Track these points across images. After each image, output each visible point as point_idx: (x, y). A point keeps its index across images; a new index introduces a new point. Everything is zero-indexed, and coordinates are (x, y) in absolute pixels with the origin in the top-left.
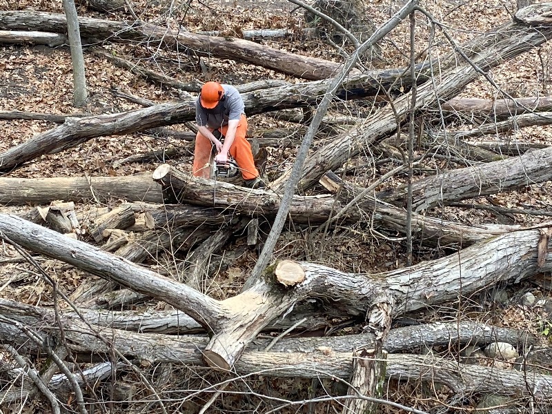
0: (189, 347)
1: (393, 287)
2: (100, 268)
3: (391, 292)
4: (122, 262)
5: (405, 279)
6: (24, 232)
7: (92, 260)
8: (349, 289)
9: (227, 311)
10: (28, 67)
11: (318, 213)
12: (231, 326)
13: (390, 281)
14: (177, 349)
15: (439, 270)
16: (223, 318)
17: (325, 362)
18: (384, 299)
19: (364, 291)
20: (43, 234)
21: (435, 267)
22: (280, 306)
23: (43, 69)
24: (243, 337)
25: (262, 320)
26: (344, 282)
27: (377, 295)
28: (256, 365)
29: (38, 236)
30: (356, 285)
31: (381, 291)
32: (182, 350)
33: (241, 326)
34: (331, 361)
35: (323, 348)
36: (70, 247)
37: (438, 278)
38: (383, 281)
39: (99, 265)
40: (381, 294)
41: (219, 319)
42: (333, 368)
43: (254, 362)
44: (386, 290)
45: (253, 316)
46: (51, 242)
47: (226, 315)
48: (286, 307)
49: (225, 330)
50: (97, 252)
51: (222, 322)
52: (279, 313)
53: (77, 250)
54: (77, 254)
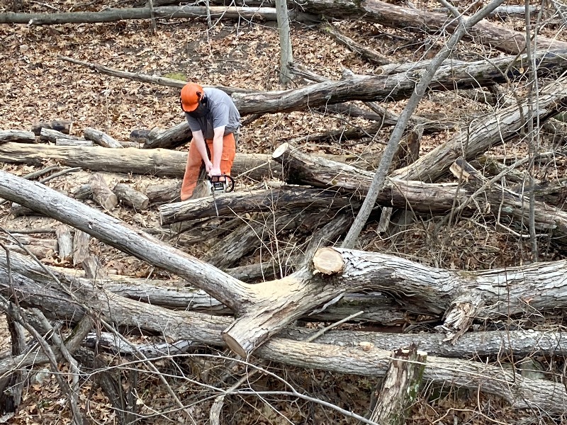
0: (216, 328)
1: (482, 287)
2: (115, 241)
3: (479, 292)
4: (139, 237)
5: (501, 279)
6: (45, 200)
7: (108, 232)
8: (426, 284)
9: (252, 295)
10: (253, 43)
11: (440, 202)
12: (255, 311)
13: (480, 280)
14: (203, 329)
15: (549, 272)
16: (247, 301)
17: (361, 358)
18: (468, 298)
19: (446, 288)
20: (64, 203)
21: (545, 269)
22: (319, 295)
23: (265, 45)
24: (268, 323)
25: (295, 308)
26: (421, 277)
27: (461, 293)
28: (284, 354)
29: (58, 205)
30: (436, 281)
31: (466, 290)
32: (208, 330)
33: (267, 312)
34: (369, 358)
35: (365, 344)
36: (87, 218)
37: (545, 281)
38: (472, 278)
39: (115, 238)
40: (465, 293)
41: (242, 303)
42: (370, 366)
43: (282, 351)
44: (473, 290)
45: (282, 302)
46: (69, 212)
47: (250, 299)
48: (329, 297)
49: (248, 314)
50: (115, 225)
51: (245, 306)
52: (319, 302)
53: (95, 221)
54: (94, 225)
